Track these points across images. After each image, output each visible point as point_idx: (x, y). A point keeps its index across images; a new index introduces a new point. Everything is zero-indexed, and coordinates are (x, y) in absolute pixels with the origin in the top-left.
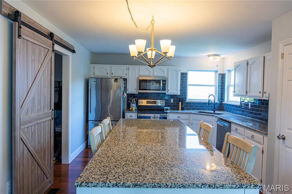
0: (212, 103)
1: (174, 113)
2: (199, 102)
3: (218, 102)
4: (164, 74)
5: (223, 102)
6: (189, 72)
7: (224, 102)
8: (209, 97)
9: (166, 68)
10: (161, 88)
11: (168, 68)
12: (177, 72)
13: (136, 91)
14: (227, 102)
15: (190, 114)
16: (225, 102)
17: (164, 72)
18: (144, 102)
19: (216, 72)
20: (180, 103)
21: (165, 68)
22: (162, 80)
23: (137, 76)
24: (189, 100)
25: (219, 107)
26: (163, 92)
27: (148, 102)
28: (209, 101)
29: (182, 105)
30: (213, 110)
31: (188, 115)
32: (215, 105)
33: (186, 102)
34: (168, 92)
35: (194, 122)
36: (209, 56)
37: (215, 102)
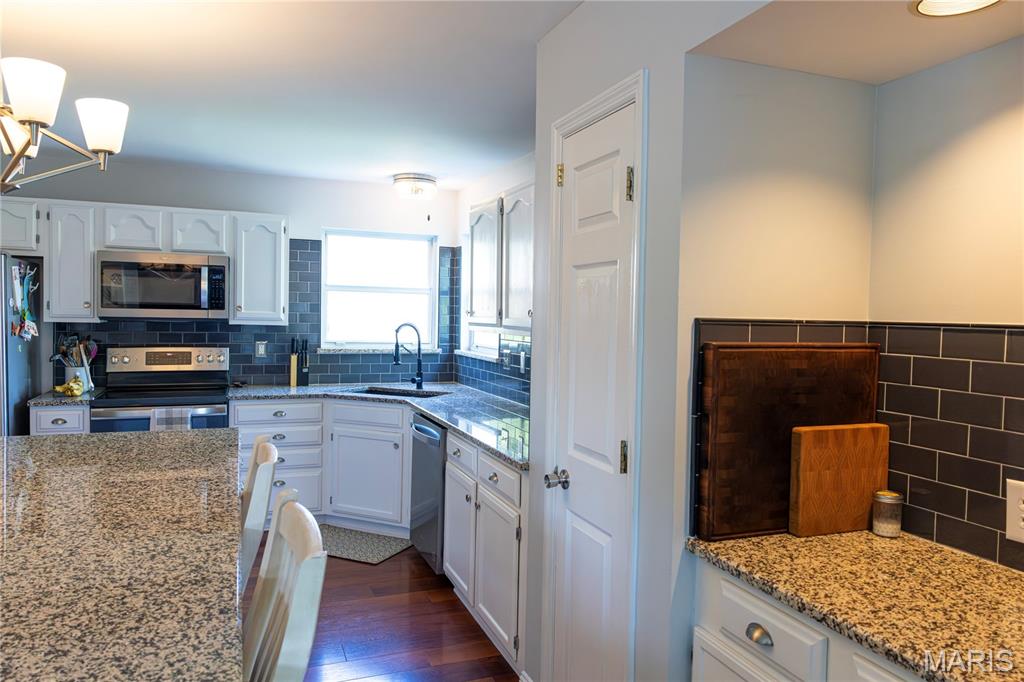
0: (409, 355)
1: (259, 398)
2: (371, 352)
3: (440, 351)
4: (218, 242)
5: (457, 352)
6: (329, 237)
7: (459, 348)
8: (397, 331)
9: (225, 217)
10: (204, 298)
11: (235, 220)
12: (275, 233)
13: (87, 312)
14: (469, 349)
15: (323, 400)
16: (463, 350)
17: (216, 234)
18: (130, 360)
19: (432, 240)
20: (294, 358)
21: (222, 219)
22: (209, 266)
23: (92, 248)
24: (332, 347)
25: (442, 368)
26: (213, 314)
27: (151, 359)
28: (397, 346)
29: (301, 363)
30: (413, 381)
31: (315, 405)
32: (419, 362)
33: (320, 352)
34: (239, 314)
35: (338, 429)
36: (396, 178)
37: (419, 349)
